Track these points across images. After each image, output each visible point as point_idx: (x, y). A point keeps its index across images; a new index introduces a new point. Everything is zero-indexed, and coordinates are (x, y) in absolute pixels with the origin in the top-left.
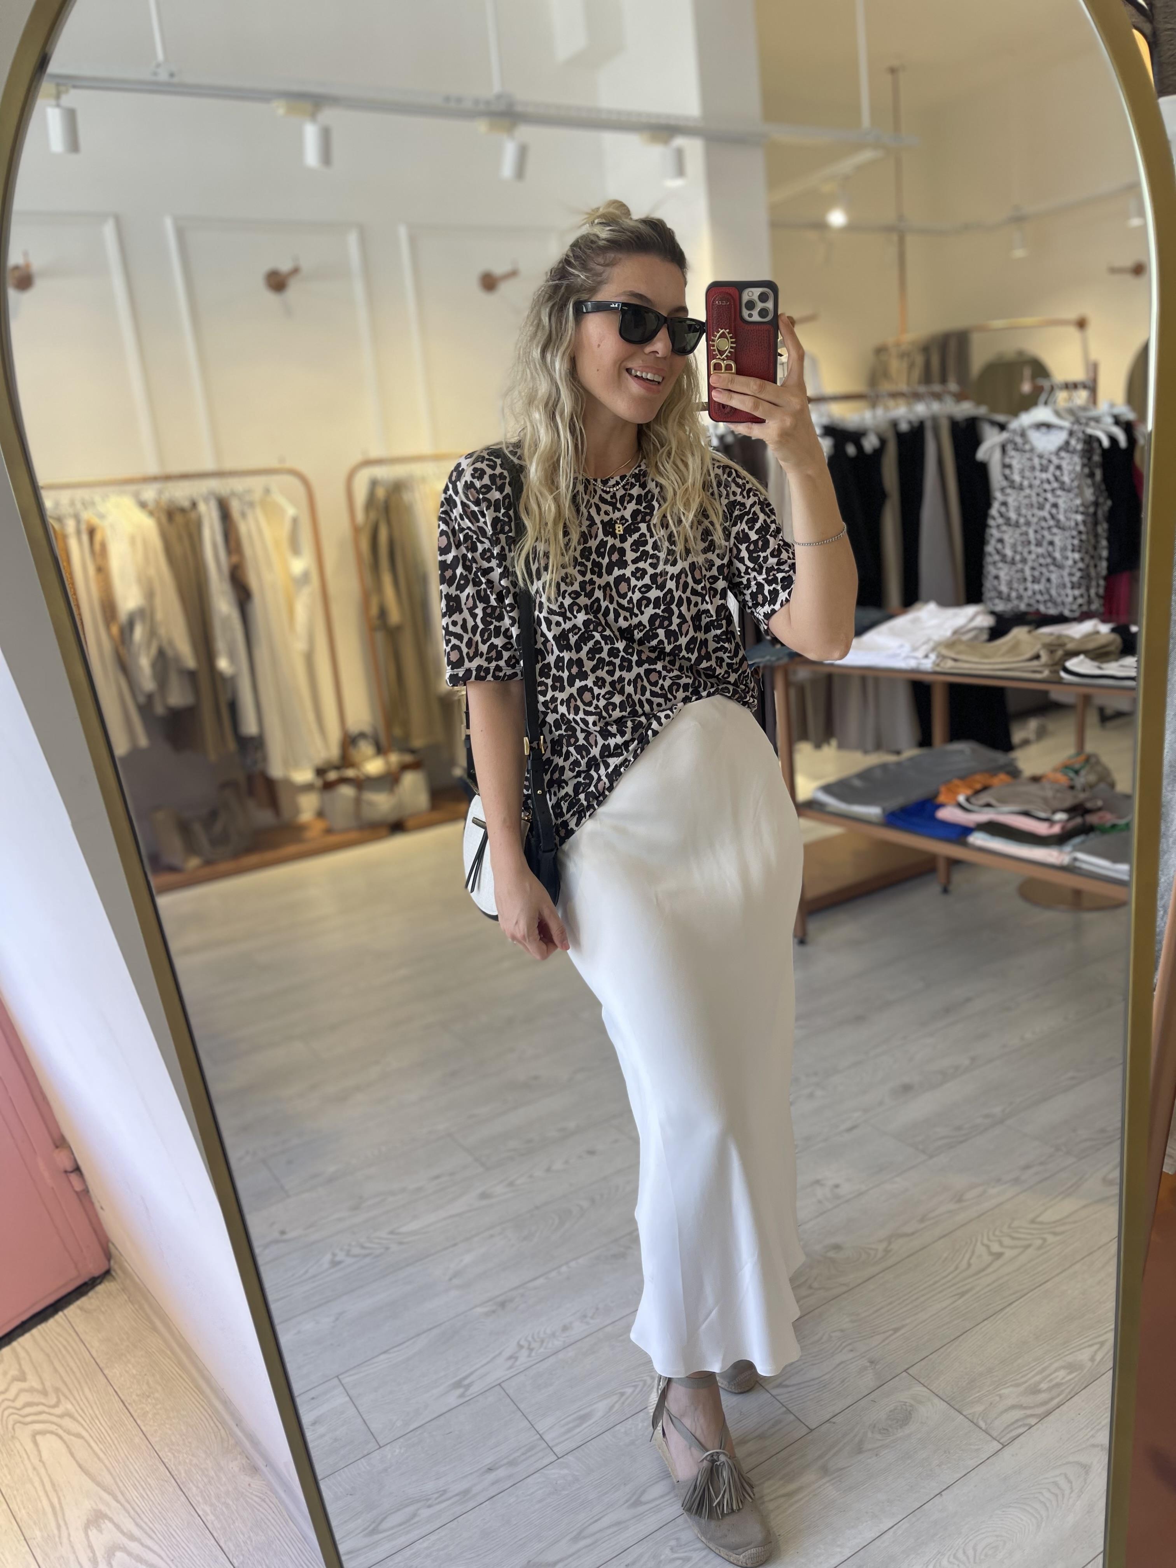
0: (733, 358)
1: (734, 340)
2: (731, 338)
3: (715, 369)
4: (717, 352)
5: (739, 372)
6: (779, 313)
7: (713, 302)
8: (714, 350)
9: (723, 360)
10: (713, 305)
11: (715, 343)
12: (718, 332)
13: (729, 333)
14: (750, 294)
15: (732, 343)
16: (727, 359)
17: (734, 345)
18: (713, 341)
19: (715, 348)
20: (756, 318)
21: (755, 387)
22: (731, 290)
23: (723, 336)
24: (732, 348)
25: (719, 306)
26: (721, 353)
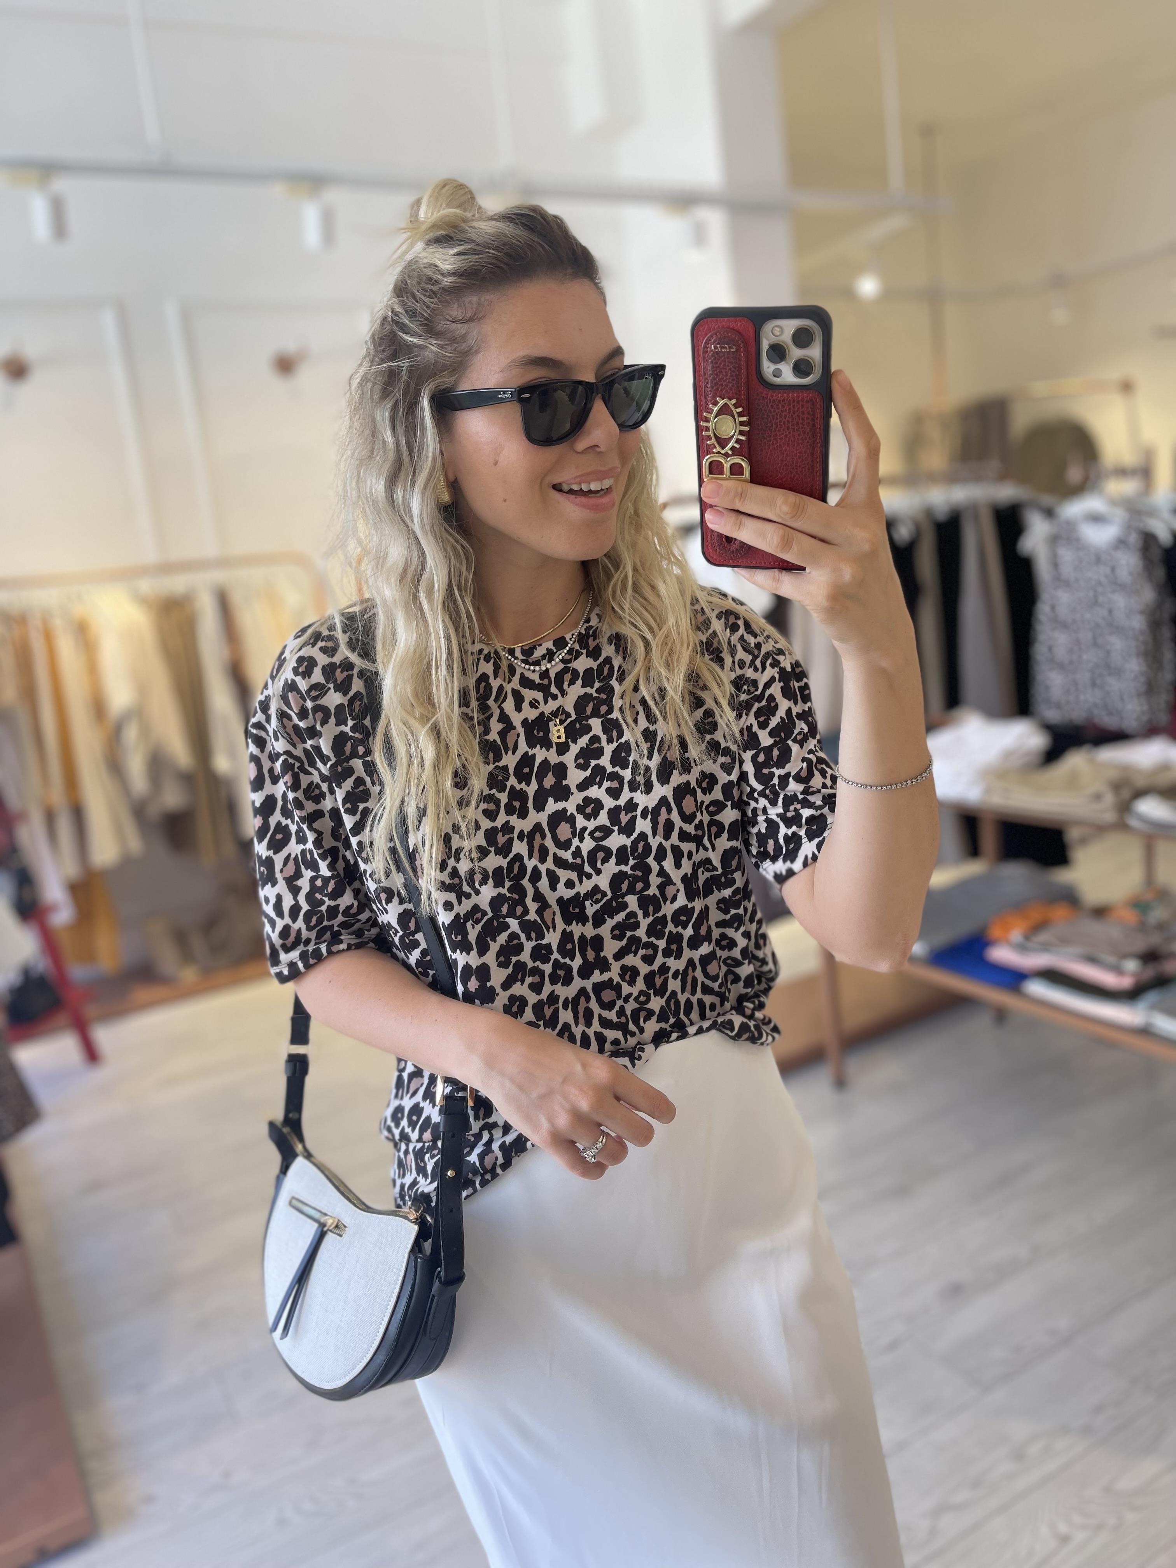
0: (746, 450)
1: (744, 419)
2: (740, 415)
3: (711, 472)
4: (713, 441)
5: (757, 479)
6: (833, 368)
7: (706, 347)
8: (709, 438)
9: (726, 455)
10: (705, 352)
11: (710, 425)
12: (715, 404)
13: (736, 406)
14: (777, 331)
15: (742, 424)
16: (733, 455)
17: (746, 429)
18: (707, 420)
19: (711, 433)
20: (788, 376)
21: (785, 508)
22: (739, 324)
23: (722, 412)
24: (741, 433)
25: (716, 354)
26: (722, 443)
